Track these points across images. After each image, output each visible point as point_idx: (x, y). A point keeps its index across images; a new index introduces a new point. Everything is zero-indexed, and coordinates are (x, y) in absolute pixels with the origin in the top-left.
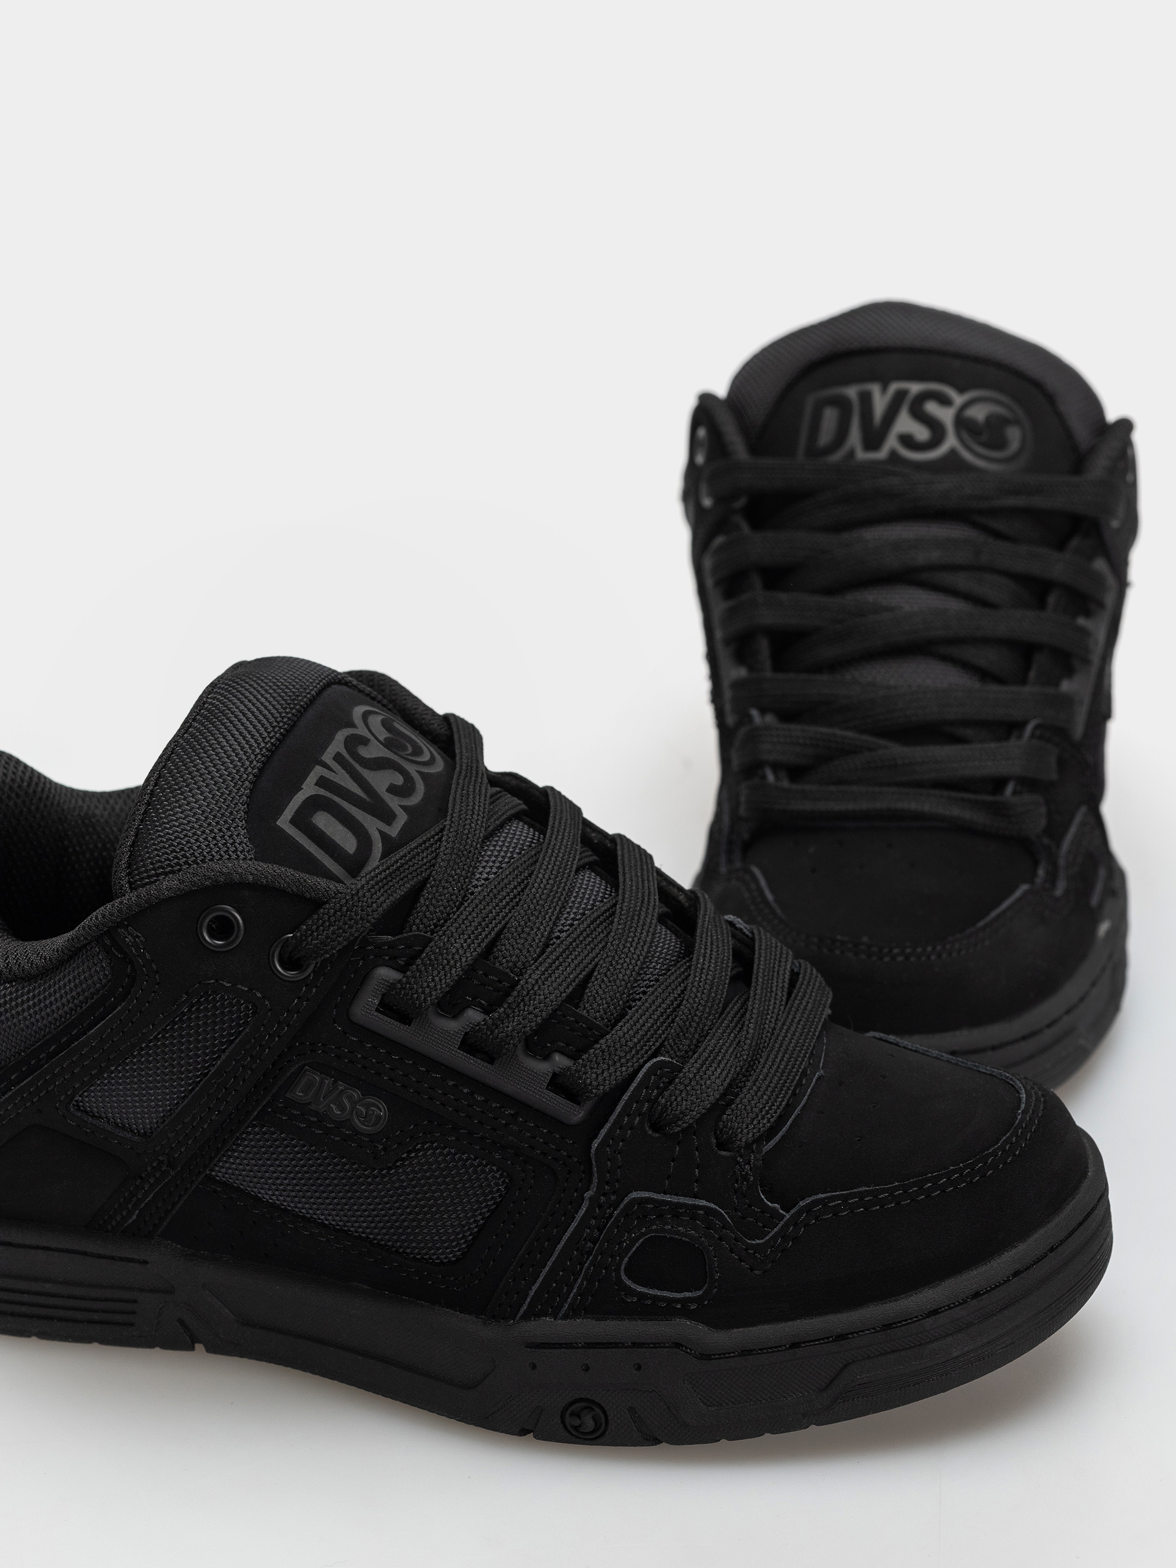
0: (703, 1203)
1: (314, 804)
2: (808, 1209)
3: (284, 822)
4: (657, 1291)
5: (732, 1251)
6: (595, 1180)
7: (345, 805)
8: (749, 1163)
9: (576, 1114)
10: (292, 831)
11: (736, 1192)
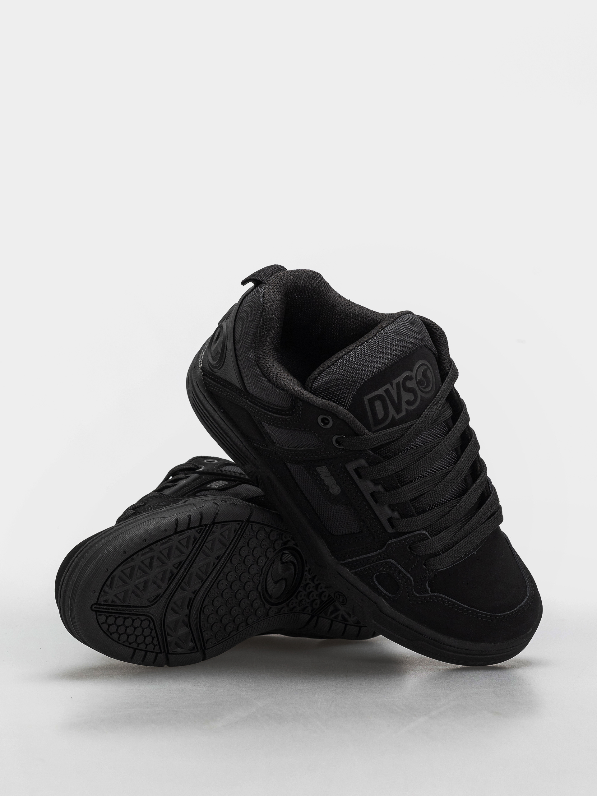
0: (409, 575)
1: (380, 397)
2: (437, 597)
3: (366, 398)
4: (380, 587)
5: (408, 592)
6: (384, 549)
7: (388, 402)
8: (429, 574)
9: (390, 530)
10: (366, 402)
11: (420, 578)
